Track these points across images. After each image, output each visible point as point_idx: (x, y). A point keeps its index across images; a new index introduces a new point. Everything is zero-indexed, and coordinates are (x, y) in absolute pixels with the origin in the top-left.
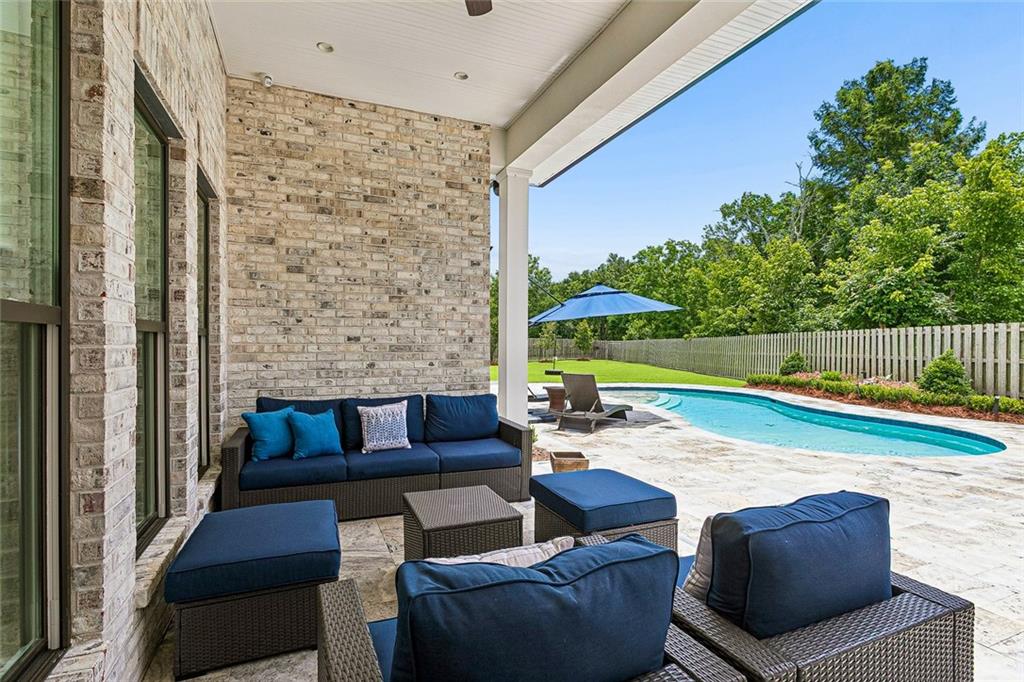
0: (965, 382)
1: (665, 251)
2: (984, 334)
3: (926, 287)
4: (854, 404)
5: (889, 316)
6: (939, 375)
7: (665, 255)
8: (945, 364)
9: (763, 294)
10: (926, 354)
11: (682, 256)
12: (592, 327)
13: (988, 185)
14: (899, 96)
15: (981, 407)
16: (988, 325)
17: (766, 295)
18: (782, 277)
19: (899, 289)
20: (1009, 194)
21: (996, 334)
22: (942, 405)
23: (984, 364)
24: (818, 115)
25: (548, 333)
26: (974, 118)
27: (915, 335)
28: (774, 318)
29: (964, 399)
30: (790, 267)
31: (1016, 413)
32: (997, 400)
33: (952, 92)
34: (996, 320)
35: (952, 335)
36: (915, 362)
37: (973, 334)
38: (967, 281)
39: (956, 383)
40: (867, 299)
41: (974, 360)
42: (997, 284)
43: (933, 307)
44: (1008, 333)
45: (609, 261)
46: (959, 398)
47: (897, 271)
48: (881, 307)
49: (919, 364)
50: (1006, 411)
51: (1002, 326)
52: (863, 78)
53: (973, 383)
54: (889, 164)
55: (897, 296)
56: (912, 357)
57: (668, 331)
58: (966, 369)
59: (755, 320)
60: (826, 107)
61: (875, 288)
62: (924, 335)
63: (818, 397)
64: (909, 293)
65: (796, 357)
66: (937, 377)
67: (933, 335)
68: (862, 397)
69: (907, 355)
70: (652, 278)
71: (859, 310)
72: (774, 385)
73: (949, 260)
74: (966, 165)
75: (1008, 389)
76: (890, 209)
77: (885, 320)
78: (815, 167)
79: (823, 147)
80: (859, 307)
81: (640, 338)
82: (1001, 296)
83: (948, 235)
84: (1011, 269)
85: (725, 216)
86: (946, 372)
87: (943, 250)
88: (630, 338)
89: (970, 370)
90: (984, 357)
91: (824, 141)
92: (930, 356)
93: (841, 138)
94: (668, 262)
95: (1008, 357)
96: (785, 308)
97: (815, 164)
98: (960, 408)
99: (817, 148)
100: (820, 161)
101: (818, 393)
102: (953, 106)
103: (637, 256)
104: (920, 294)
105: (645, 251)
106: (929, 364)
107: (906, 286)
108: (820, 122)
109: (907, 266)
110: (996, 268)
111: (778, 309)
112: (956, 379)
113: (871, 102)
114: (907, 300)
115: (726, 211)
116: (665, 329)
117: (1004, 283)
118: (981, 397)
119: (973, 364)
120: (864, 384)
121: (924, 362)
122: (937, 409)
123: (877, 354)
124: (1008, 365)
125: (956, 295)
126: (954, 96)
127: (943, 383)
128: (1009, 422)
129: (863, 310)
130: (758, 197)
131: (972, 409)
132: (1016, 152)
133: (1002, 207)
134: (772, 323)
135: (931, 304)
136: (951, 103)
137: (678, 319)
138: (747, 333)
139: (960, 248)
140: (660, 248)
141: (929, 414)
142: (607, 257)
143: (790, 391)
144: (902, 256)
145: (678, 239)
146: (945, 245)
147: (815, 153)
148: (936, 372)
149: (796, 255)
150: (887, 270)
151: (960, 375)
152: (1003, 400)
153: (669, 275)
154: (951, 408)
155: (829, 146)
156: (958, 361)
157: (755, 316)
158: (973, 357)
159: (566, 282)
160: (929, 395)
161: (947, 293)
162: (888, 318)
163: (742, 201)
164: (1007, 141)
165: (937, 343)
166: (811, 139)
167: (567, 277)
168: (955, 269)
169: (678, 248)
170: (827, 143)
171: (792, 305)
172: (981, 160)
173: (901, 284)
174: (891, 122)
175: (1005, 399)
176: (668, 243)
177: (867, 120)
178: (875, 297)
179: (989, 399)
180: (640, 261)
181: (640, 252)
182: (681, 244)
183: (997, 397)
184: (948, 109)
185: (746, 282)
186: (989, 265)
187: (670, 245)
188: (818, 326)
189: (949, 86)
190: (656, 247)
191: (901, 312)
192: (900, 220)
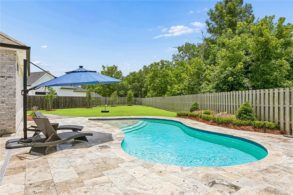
0: (253, 115)
1: (161, 64)
2: (260, 94)
3: (241, 76)
4: (212, 125)
5: (228, 87)
6: (243, 112)
7: (160, 66)
8: (246, 107)
9: (188, 79)
10: (240, 103)
11: (166, 66)
12: (133, 93)
13: (262, 35)
14: (234, 8)
15: (259, 126)
16: (262, 90)
17: (190, 79)
18: (195, 73)
19: (231, 76)
20: (269, 39)
21: (264, 94)
22: (244, 125)
23: (260, 107)
24: (209, 14)
25: (114, 95)
26: (259, 18)
27: (236, 95)
28: (193, 89)
29: (253, 123)
30: (198, 69)
31: (272, 129)
32: (265, 123)
33: (252, 8)
34: (264, 88)
35: (249, 94)
36: (236, 106)
37: (256, 94)
38: (256, 73)
39: (250, 115)
40: (220, 80)
41: (257, 105)
42: (265, 75)
43: (244, 83)
44: (269, 93)
45: (143, 68)
46: (250, 122)
47: (230, 69)
48: (225, 83)
49: (237, 107)
50: (268, 128)
51: (267, 90)
52: (223, 1)
53: (256, 115)
54: (230, 30)
55: (230, 79)
56: (235, 104)
57: (161, 94)
58: (254, 109)
59: (186, 89)
60: (211, 11)
61: (223, 76)
62: (239, 95)
63: (200, 121)
64: (235, 78)
65: (196, 104)
66: (242, 113)
67: (242, 95)
68: (215, 122)
69: (233, 103)
70: (155, 74)
71: (217, 84)
72: (186, 116)
73: (250, 65)
74: (254, 28)
75: (269, 118)
76: (228, 45)
77: (226, 89)
78: (208, 33)
79: (211, 26)
80: (217, 83)
81: (151, 97)
82: (267, 79)
83: (249, 56)
84: (270, 69)
85: (179, 51)
86: (246, 111)
87: (247, 62)
88: (148, 97)
89: (255, 109)
90: (260, 104)
91: (211, 24)
92: (241, 103)
93: (217, 23)
94: (161, 68)
95: (269, 104)
96: (197, 85)
97: (208, 32)
98: (251, 127)
99: (209, 26)
100: (210, 31)
101: (201, 119)
102: (252, 13)
103: (150, 66)
104: (239, 78)
105: (153, 64)
106: (240, 107)
107: (234, 75)
108: (209, 16)
109: (235, 67)
110: (265, 68)
111: (194, 85)
112: (250, 114)
113: (226, 10)
114: (234, 80)
115: (180, 49)
116: (160, 93)
117: (268, 74)
118: (259, 122)
119: (256, 107)
120: (217, 116)
121: (239, 106)
122: (242, 127)
123: (223, 103)
124: (269, 107)
125: (251, 79)
126: (252, 9)
127: (245, 116)
128: (269, 133)
129: (219, 85)
130: (191, 44)
131: (256, 127)
132: (271, 23)
133: (267, 44)
134: (192, 90)
135: (243, 82)
136: (251, 12)
137: (164, 89)
138: (184, 95)
139: (253, 61)
140: (158, 63)
141: (239, 130)
142: (143, 67)
143: (191, 119)
144: (233, 63)
145: (165, 60)
146: (248, 60)
147: (208, 28)
148: (242, 110)
149: (200, 64)
150: (227, 68)
151: (251, 112)
152: (267, 123)
153: (162, 73)
154: (247, 127)
155: (213, 26)
156: (251, 106)
157: (186, 88)
158: (256, 104)
159: (128, 76)
160: (239, 121)
161: (248, 78)
162: (228, 88)
163: (185, 46)
164: (268, 19)
165: (244, 98)
166: (206, 22)
167: (129, 74)
168: (251, 69)
169: (165, 63)
170: (212, 24)
171: (199, 83)
172: (259, 25)
173: (232, 74)
174: (232, 17)
175: (268, 123)
176: (161, 61)
177: (224, 16)
178: (223, 80)
179: (262, 123)
180: (151, 68)
181: (151, 64)
182: (166, 62)
183: (265, 122)
184: (250, 14)
185: (184, 75)
186: (262, 67)
187: (162, 62)
188: (208, 92)
189: (251, 6)
190: (157, 62)
191: (232, 85)
192: (231, 49)
